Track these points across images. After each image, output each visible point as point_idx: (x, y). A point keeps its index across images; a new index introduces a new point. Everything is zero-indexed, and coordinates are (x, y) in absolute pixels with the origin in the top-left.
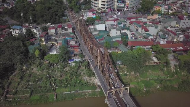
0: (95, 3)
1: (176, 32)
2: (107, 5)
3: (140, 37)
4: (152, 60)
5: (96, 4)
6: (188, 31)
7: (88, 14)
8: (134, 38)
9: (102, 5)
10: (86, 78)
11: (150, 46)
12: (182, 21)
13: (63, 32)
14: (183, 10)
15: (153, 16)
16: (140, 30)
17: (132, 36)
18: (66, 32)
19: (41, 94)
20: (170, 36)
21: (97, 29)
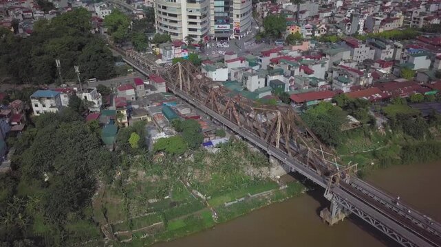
0: (171, 28)
1: (359, 69)
2: (202, 30)
3: (305, 85)
4: (349, 120)
5: (175, 28)
6: (372, 66)
7: (173, 51)
8: (293, 88)
9: (190, 30)
10: (252, 171)
11: (330, 99)
12: (356, 49)
13: (147, 92)
14: (339, 30)
15: (302, 45)
16: (297, 72)
17: (289, 85)
18: (152, 92)
19: (186, 216)
20: (352, 76)
21: (214, 80)
